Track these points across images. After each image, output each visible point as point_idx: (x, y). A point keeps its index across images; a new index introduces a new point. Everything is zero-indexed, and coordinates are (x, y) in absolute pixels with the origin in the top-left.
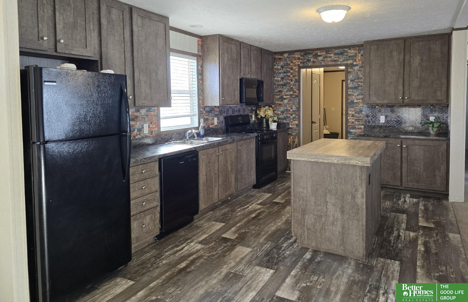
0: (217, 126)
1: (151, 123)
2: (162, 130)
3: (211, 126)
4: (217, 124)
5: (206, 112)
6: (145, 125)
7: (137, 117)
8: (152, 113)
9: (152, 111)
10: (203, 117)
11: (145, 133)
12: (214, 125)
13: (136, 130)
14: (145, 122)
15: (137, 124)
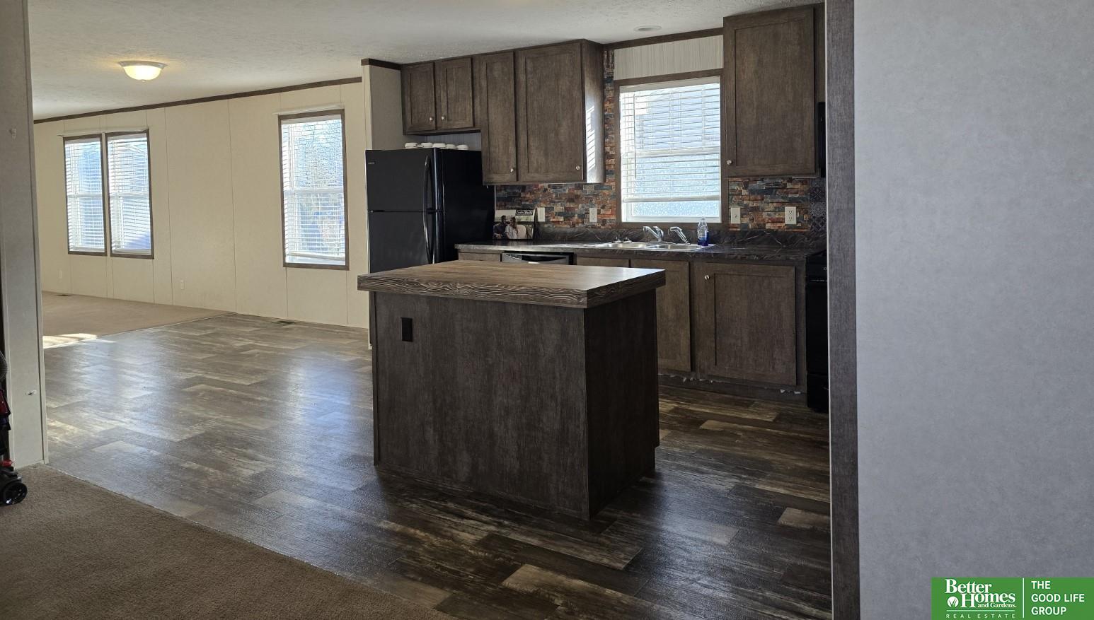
0: (798, 228)
1: (603, 207)
2: (624, 220)
3: (768, 226)
4: (794, 222)
5: (752, 192)
6: (591, 209)
7: (577, 197)
8: (604, 191)
9: (604, 187)
10: (739, 204)
11: (591, 221)
12: (783, 225)
13: (576, 215)
14: (592, 206)
15: (578, 208)
